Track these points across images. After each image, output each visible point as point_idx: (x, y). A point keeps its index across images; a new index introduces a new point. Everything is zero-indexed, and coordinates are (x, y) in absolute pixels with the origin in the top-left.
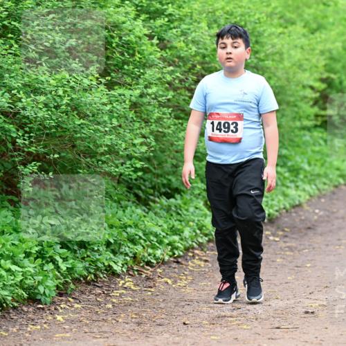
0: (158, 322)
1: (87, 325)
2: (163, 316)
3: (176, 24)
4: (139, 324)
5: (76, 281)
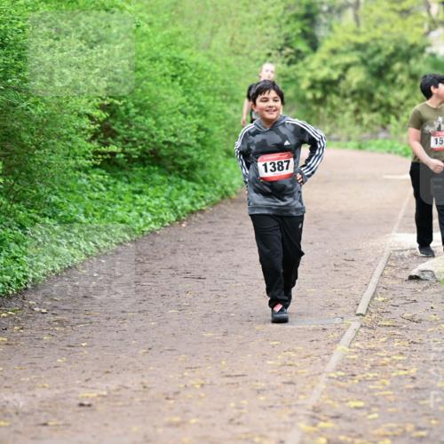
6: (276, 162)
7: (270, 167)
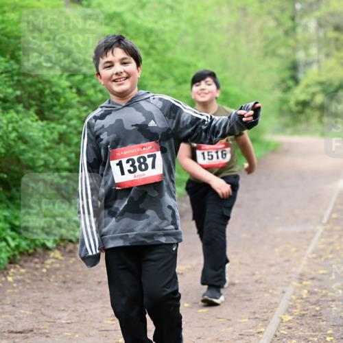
0: (78, 281)
1: (28, 284)
2: (81, 277)
3: (88, 79)
4: (64, 282)
5: (21, 254)
6: (135, 158)
7: (127, 167)
